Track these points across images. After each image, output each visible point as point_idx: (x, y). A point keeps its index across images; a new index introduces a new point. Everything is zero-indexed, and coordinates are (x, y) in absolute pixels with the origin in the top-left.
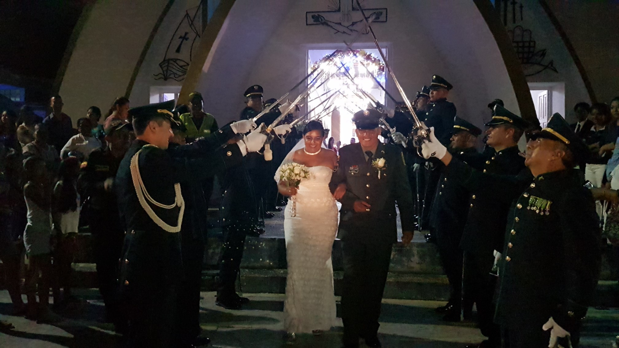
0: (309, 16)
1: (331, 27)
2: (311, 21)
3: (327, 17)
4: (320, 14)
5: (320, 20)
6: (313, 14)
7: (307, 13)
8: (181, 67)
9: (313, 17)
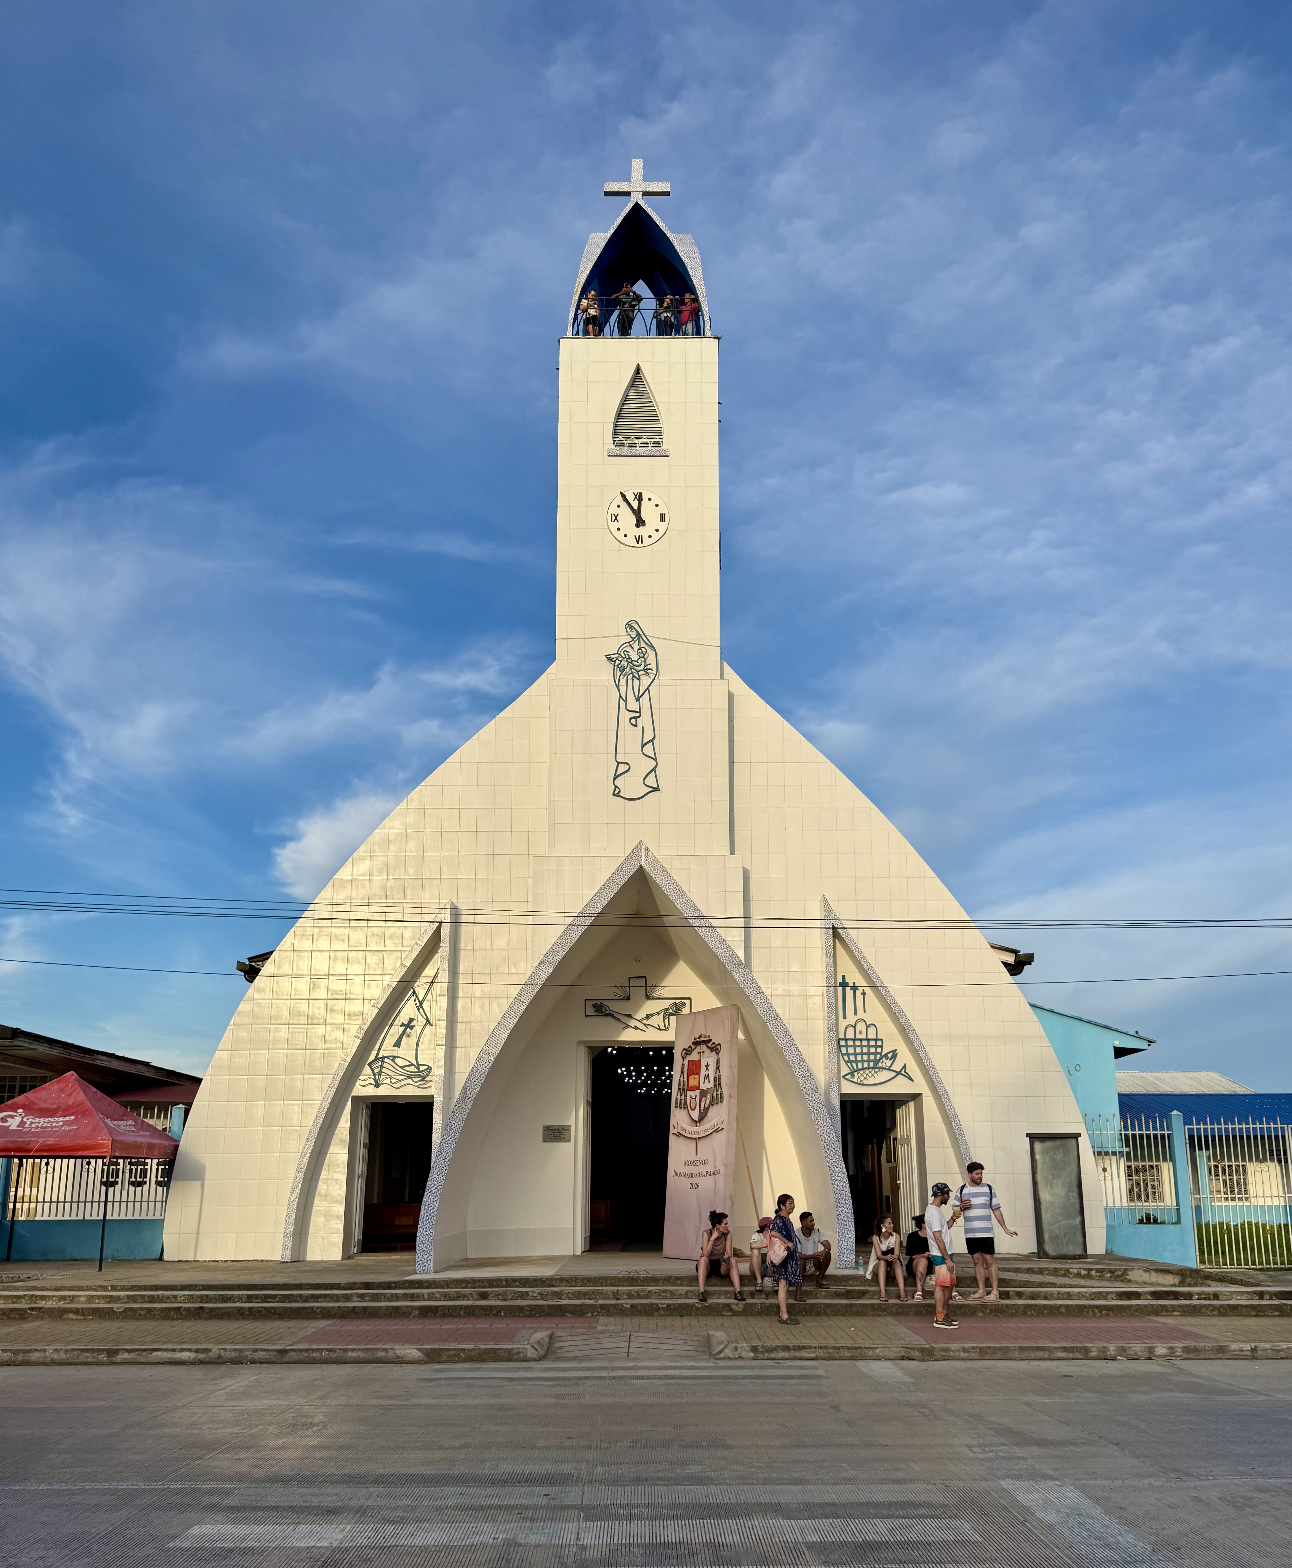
0: (590, 1004)
1: (619, 1020)
2: (591, 1011)
3: (614, 1006)
4: (603, 1002)
5: (604, 1010)
6: (594, 1002)
7: (586, 1000)
8: (402, 1067)
9: (594, 1006)
